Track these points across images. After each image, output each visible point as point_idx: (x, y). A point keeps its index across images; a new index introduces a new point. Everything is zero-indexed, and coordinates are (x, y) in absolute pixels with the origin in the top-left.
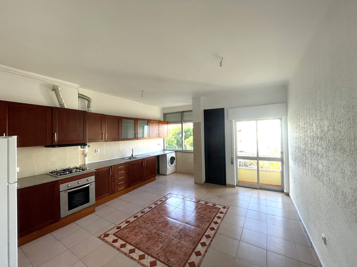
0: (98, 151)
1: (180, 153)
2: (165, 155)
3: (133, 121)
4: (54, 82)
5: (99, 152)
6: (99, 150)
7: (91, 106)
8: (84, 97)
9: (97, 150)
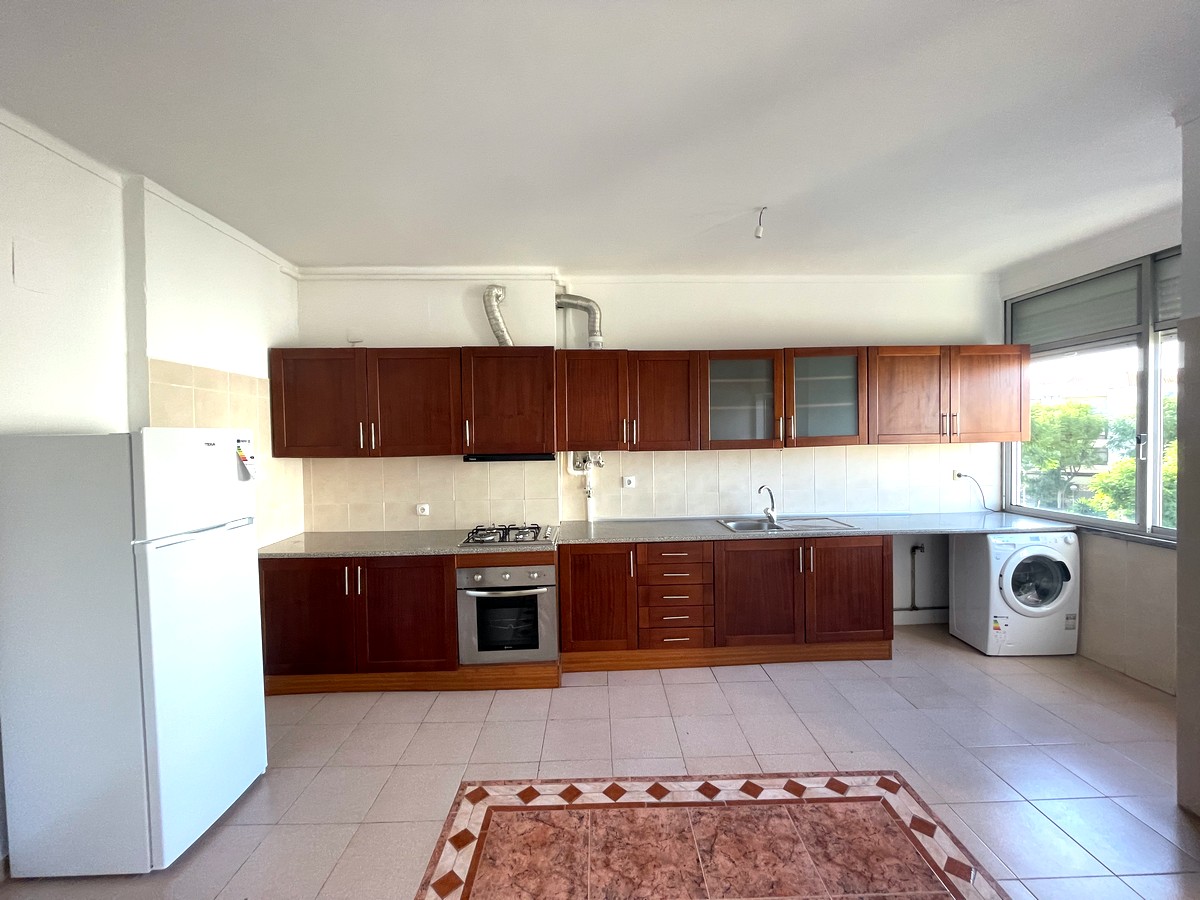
0: (630, 482)
1: (1120, 545)
2: (976, 542)
3: (762, 365)
4: (493, 277)
5: (633, 485)
6: (633, 479)
7: (597, 329)
8: (575, 302)
9: (626, 479)
